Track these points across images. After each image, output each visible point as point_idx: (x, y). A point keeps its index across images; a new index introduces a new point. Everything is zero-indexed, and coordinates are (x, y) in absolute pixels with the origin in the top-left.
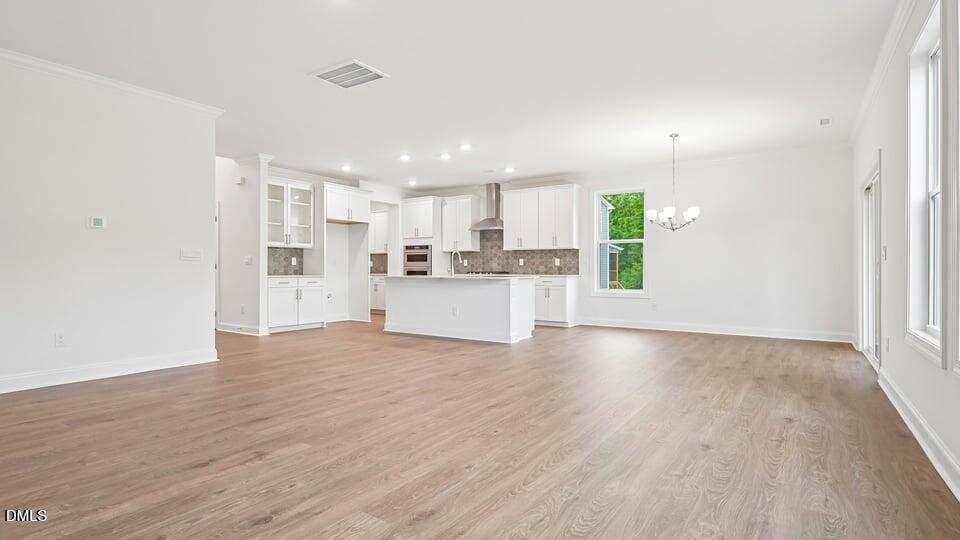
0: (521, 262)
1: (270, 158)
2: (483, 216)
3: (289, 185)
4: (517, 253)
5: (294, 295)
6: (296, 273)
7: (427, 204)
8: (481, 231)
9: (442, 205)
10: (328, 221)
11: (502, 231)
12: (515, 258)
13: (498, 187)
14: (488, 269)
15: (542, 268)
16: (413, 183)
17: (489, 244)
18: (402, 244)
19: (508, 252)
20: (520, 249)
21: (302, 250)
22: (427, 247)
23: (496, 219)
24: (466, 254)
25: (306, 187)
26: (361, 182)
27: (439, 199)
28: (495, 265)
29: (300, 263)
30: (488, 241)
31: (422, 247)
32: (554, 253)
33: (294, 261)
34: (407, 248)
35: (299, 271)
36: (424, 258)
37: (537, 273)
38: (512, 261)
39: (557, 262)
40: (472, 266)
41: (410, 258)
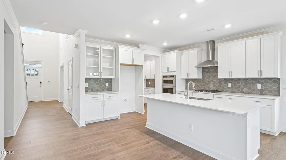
0: (230, 85)
1: (86, 32)
2: (205, 59)
3: (102, 47)
4: (226, 81)
5: (101, 103)
6: (108, 90)
7: (173, 55)
8: (202, 67)
9: (181, 54)
10: (121, 64)
11: (218, 67)
12: (225, 83)
13: (213, 42)
14: (206, 89)
15: (245, 90)
16: (165, 44)
17: (208, 74)
18: (161, 75)
19: (220, 79)
20: (230, 78)
21: (111, 79)
22: (173, 76)
23: (213, 60)
24: (194, 80)
25: (111, 48)
26: (140, 45)
27: (180, 52)
28: (212, 87)
29: (110, 85)
30: (207, 72)
31: (170, 76)
32: (257, 81)
33: (107, 84)
34: (164, 77)
35: (110, 89)
36: (172, 82)
37: (242, 92)
38: (223, 84)
39: (259, 86)
40: (198, 86)
41: (165, 82)
